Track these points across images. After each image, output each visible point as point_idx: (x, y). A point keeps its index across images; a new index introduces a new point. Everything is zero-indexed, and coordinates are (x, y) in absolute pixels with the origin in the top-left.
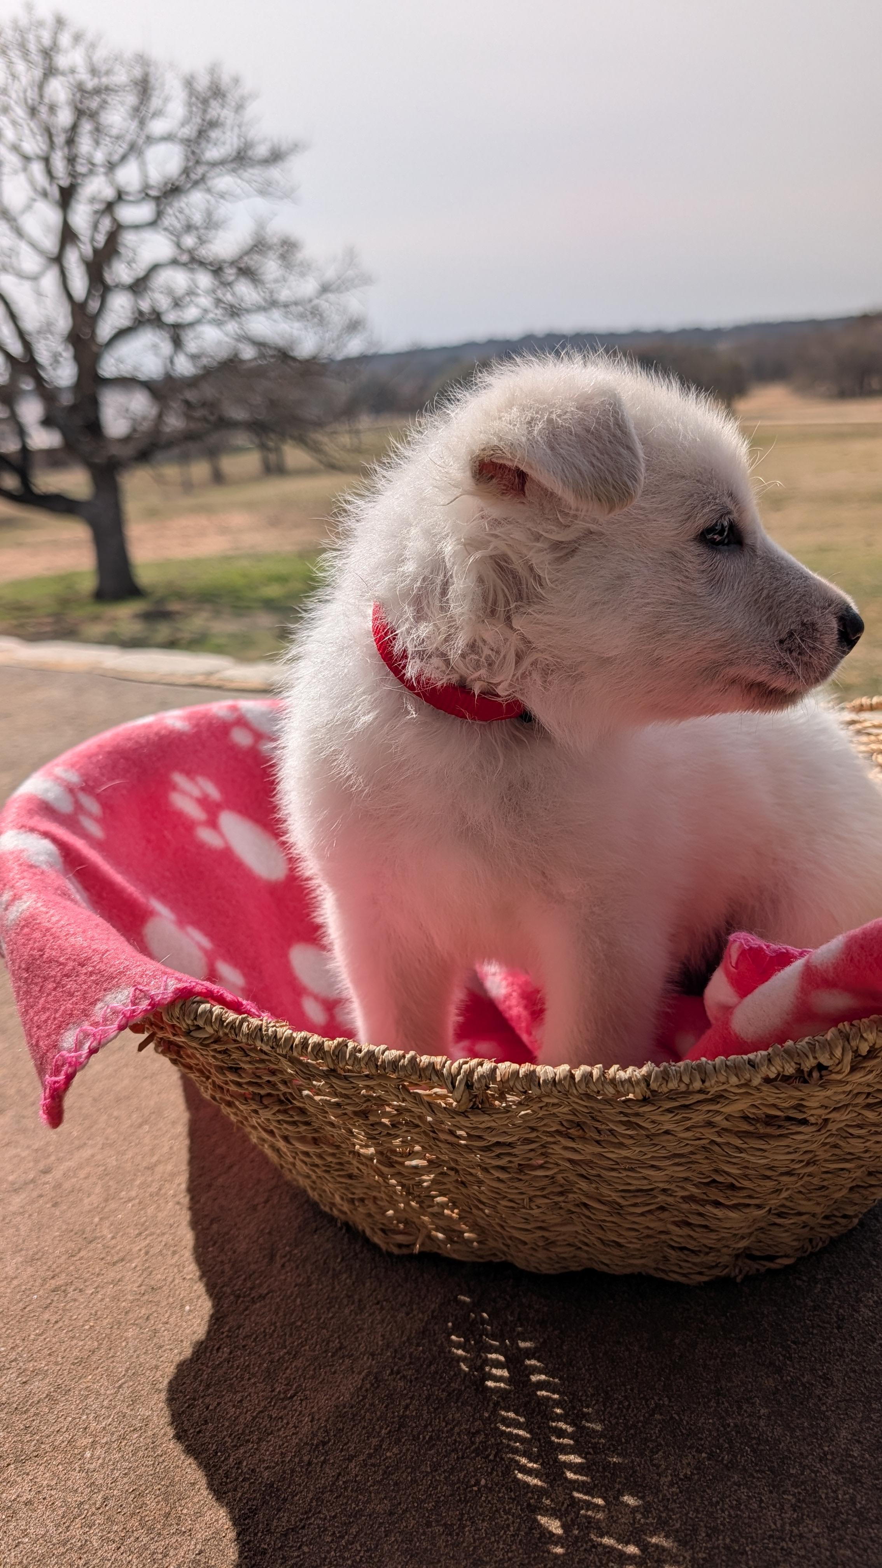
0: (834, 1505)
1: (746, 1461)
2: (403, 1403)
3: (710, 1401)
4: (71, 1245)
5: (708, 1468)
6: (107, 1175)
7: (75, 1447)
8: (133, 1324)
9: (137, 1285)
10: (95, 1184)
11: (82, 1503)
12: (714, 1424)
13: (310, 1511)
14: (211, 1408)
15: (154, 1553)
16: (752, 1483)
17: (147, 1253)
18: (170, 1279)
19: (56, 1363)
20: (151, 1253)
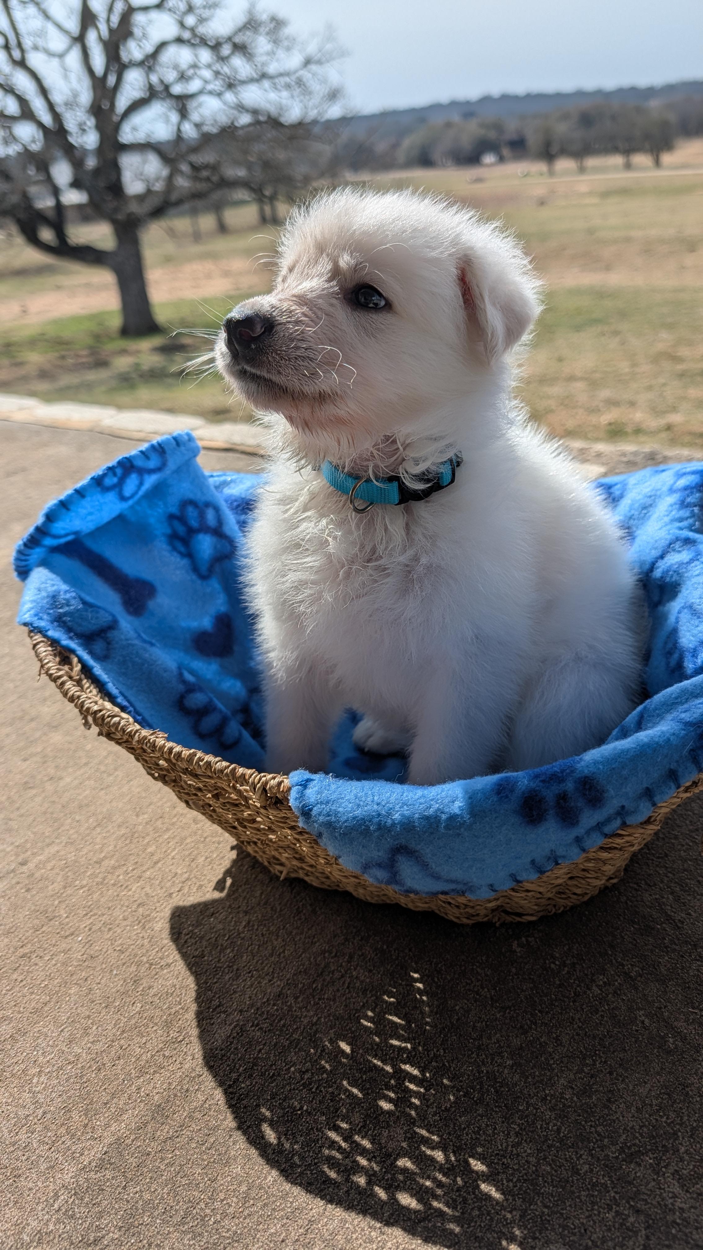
0: (545, 1134)
1: (490, 1099)
2: (258, 1048)
3: (472, 1053)
4: (36, 922)
5: (463, 1103)
6: (67, 867)
7: (26, 1075)
8: (75, 984)
9: (81, 954)
10: (58, 874)
11: (28, 1116)
12: (472, 1070)
13: (184, 1125)
14: (124, 1047)
15: (74, 1153)
16: (491, 1114)
17: (90, 929)
18: (104, 950)
19: (19, 1012)
20: (93, 930)
